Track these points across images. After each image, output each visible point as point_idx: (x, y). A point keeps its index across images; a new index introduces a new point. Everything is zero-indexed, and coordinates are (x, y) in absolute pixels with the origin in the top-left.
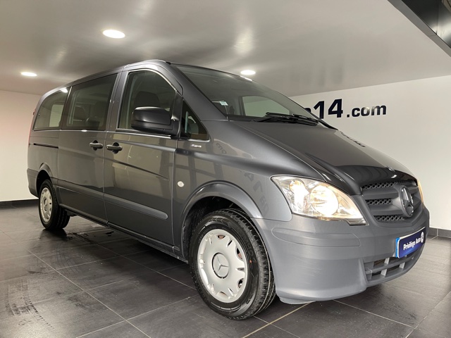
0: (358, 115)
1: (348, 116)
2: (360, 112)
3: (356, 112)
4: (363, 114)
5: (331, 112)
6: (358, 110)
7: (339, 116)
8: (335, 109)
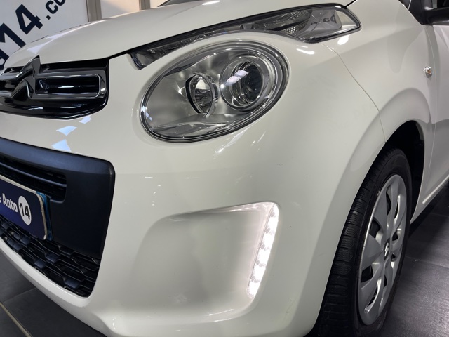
0: (56, 7)
1: (48, 17)
2: (55, 4)
3: (52, 7)
4: (61, 4)
5: (26, 30)
6: (51, 3)
7: (40, 26)
8: (27, 22)
